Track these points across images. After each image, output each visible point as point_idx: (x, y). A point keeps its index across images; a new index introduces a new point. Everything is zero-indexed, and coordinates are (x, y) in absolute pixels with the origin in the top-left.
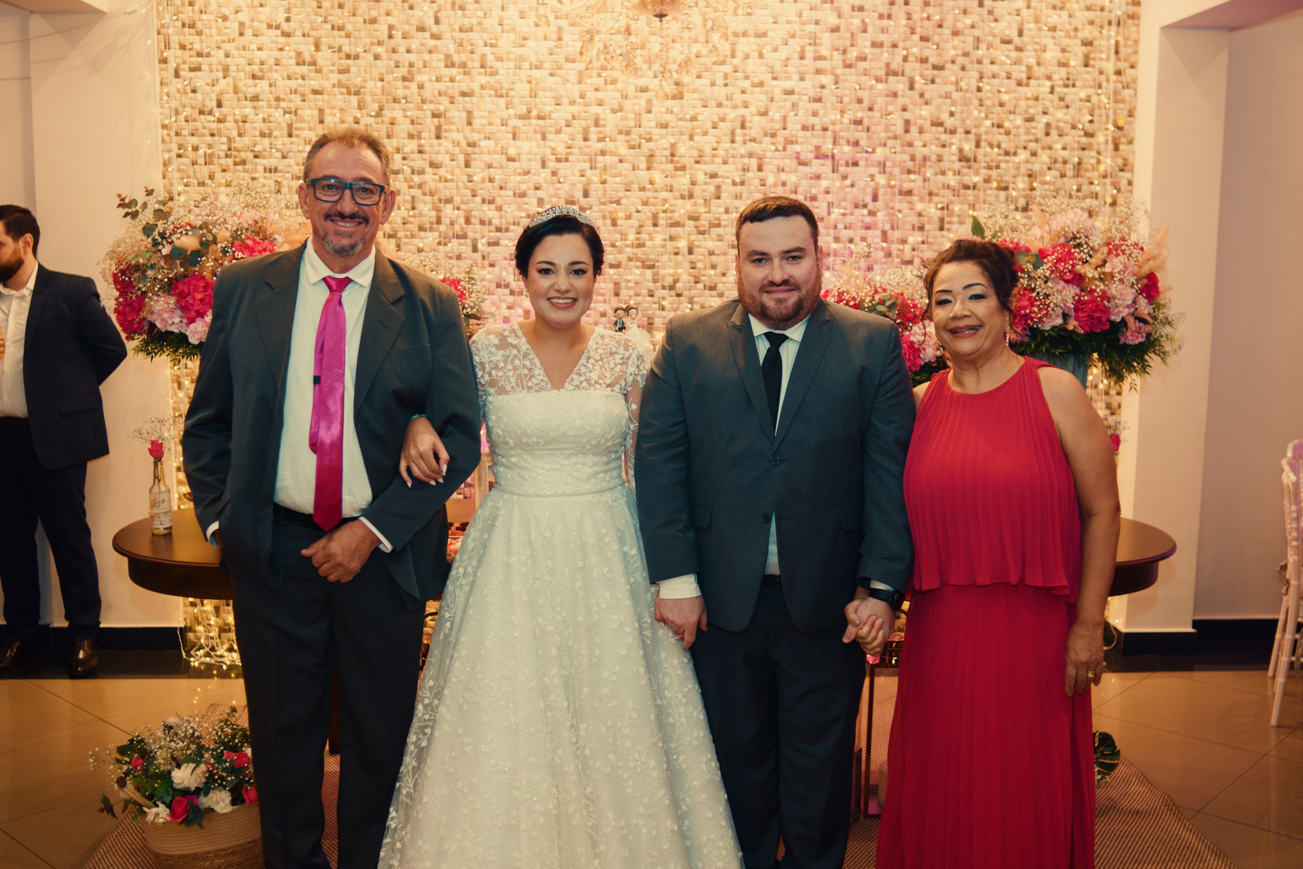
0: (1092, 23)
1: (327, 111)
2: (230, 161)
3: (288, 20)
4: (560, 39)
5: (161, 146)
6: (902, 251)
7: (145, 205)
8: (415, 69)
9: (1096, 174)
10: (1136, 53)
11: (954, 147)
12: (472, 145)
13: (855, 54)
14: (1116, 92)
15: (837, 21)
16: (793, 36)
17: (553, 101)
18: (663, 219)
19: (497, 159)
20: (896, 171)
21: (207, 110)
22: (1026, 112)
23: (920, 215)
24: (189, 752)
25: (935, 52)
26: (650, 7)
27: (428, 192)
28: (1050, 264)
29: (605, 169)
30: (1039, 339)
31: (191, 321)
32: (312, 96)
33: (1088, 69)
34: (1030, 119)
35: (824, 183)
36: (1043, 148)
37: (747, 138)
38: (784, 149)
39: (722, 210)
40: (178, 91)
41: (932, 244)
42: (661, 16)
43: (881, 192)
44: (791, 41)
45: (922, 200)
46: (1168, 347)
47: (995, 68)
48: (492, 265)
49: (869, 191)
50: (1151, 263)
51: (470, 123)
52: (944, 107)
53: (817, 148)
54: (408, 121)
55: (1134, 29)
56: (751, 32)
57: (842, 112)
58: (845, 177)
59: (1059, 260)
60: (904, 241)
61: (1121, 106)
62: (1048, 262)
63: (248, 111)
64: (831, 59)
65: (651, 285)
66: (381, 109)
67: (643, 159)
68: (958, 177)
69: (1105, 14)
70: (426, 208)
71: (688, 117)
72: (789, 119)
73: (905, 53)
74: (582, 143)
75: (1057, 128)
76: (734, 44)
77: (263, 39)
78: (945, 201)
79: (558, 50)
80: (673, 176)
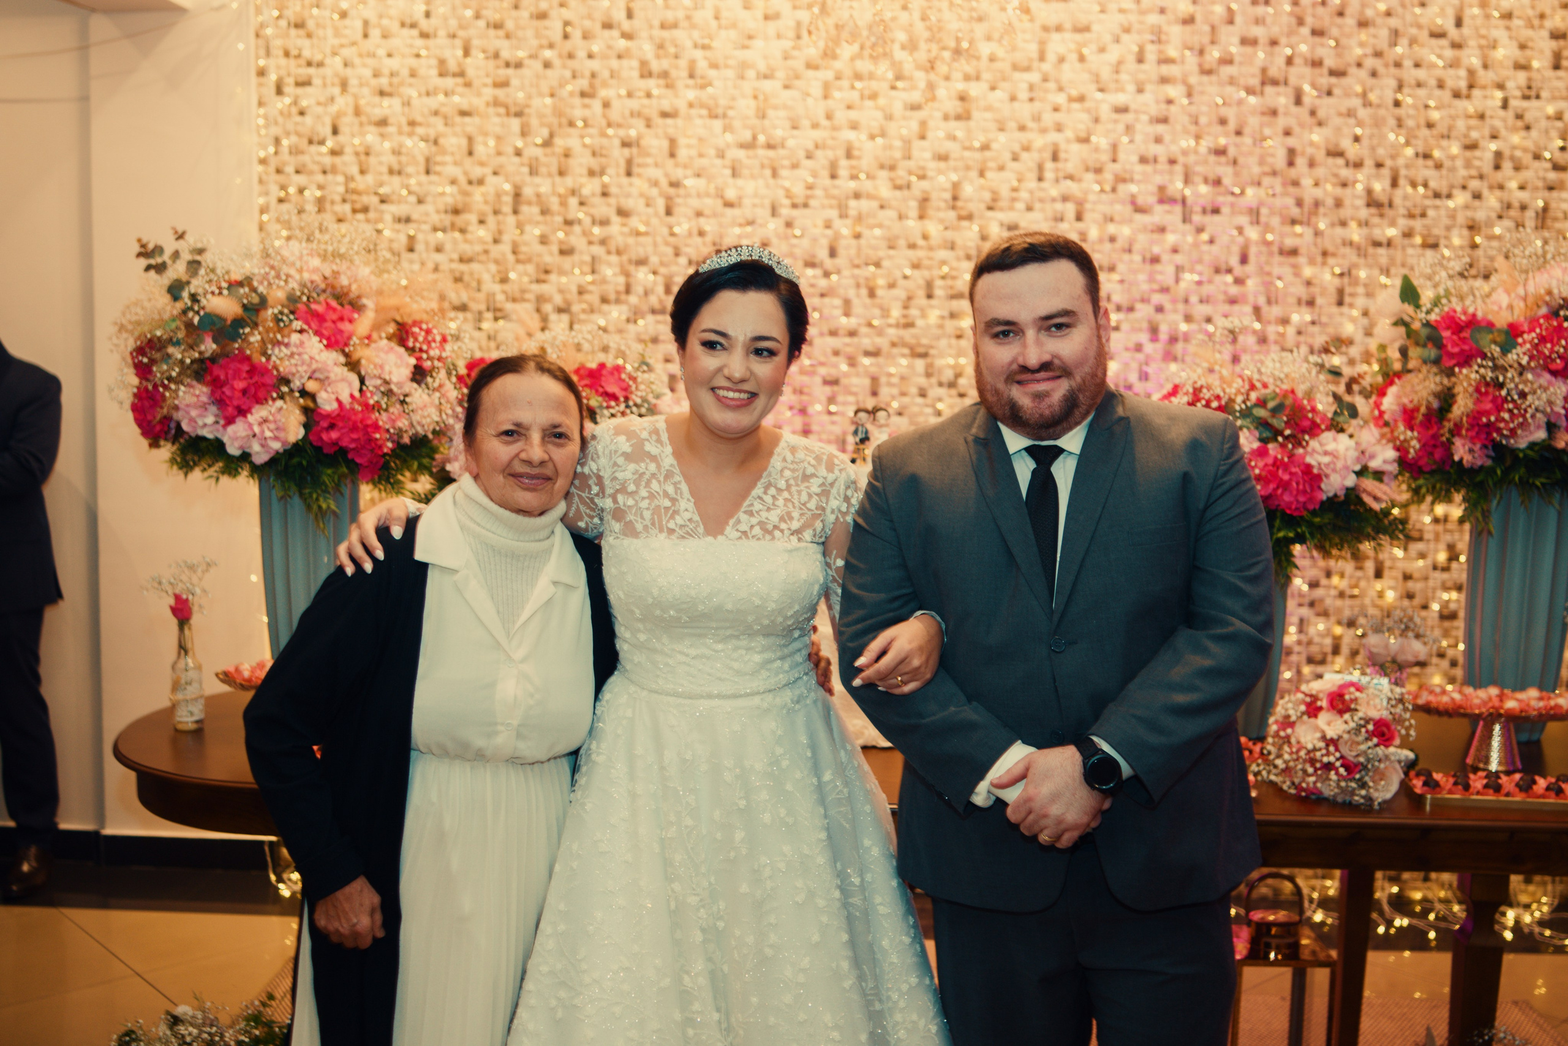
1: (479, 139)
2: (347, 208)
3: (428, 15)
4: (798, 37)
5: (257, 188)
6: (1283, 335)
8: (597, 82)
9: (1566, 226)
11: (1359, 187)
12: (675, 184)
13: (1216, 54)
15: (1192, 9)
16: (1127, 30)
17: (788, 124)
18: (941, 287)
19: (710, 204)
20: (1275, 221)
21: (316, 139)
22: (1466, 136)
23: (1309, 283)
25: (1332, 52)
27: (613, 249)
28: (1528, 346)
29: (859, 218)
30: (1508, 462)
31: (230, 421)
32: (458, 119)
33: (1560, 73)
34: (1472, 146)
35: (1171, 238)
36: (1491, 188)
37: (1061, 174)
38: (1114, 190)
40: (281, 113)
41: (1324, 325)
43: (1253, 251)
44: (1125, 38)
45: (1312, 262)
47: (1421, 74)
49: (1236, 251)
51: (672, 155)
52: (1346, 130)
53: (1162, 189)
54: (588, 152)
56: (1068, 25)
57: (1198, 138)
58: (1200, 230)
59: (1543, 339)
60: (1285, 321)
62: (1525, 342)
63: (373, 139)
64: (1183, 62)
65: (922, 381)
66: (552, 135)
67: (914, 204)
68: (1365, 231)
70: (609, 271)
71: (977, 144)
72: (1121, 148)
73: (1289, 52)
74: (828, 182)
75: (1512, 158)
76: (1042, 44)
77: (395, 43)
78: (1346, 264)
79: (796, 53)
80: (956, 228)
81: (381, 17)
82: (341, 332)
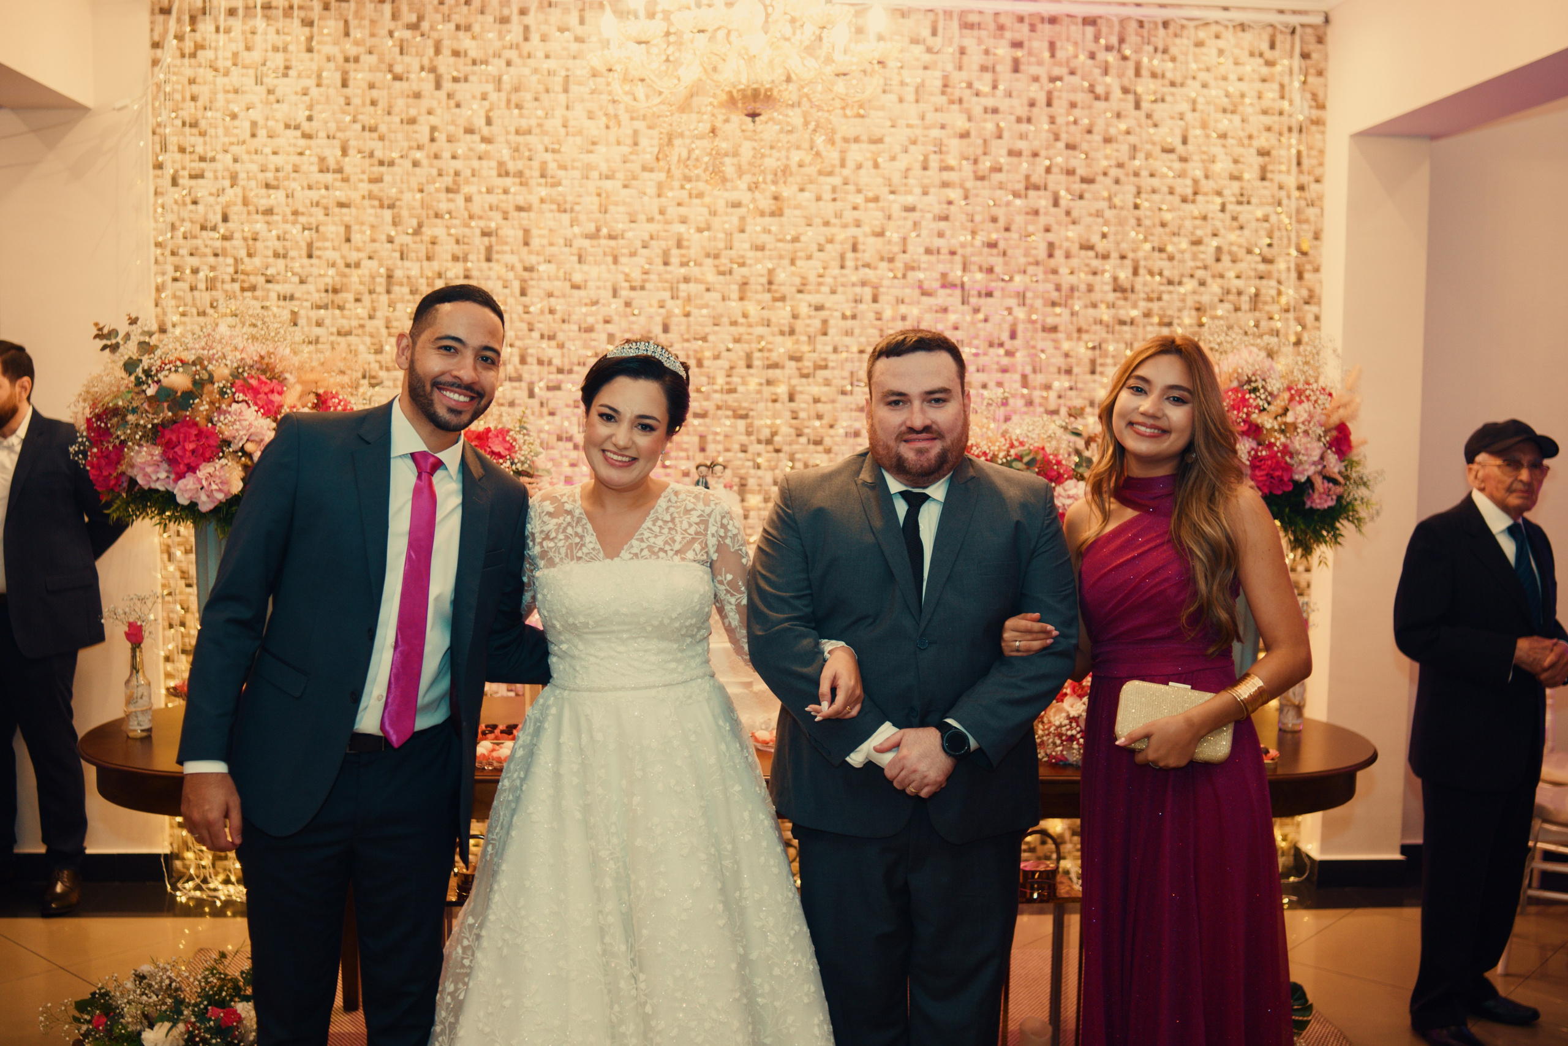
0: (1269, 129)
1: (355, 228)
2: (236, 286)
3: (310, 119)
4: (636, 144)
5: (154, 268)
6: (1046, 398)
7: (127, 336)
8: (461, 179)
9: (1275, 308)
10: (1321, 164)
11: (1107, 275)
12: (529, 269)
13: (988, 164)
14: (1299, 211)
15: (967, 125)
16: (914, 142)
17: (626, 218)
18: (758, 359)
19: (559, 286)
20: (1039, 303)
21: (209, 225)
22: (1192, 233)
23: (1067, 355)
24: (164, 1008)
25: (1083, 162)
26: (740, 105)
29: (689, 299)
31: (180, 476)
32: (337, 210)
33: (1266, 183)
34: (1197, 242)
35: (952, 318)
36: (1213, 276)
37: (860, 263)
38: (904, 276)
39: (830, 348)
40: (176, 202)
41: (1081, 390)
42: (754, 115)
43: (1020, 328)
44: (912, 148)
45: (1069, 337)
46: (1363, 513)
47: (1155, 182)
48: (552, 414)
49: (1006, 327)
50: (1341, 411)
51: (526, 244)
52: (1095, 228)
53: (944, 275)
54: (452, 240)
55: (1318, 136)
56: (864, 137)
57: (974, 233)
58: (976, 311)
60: (1048, 387)
61: (1305, 227)
63: (260, 227)
64: (960, 170)
65: (744, 439)
66: (420, 225)
67: (735, 287)
68: (1112, 311)
69: (1284, 119)
71: (789, 237)
72: (909, 242)
73: (1047, 163)
74: (661, 268)
75: (1230, 253)
76: (843, 152)
77: (280, 142)
78: (1097, 338)
79: (633, 157)
80: (771, 308)
81: (267, 119)
82: (272, 402)
